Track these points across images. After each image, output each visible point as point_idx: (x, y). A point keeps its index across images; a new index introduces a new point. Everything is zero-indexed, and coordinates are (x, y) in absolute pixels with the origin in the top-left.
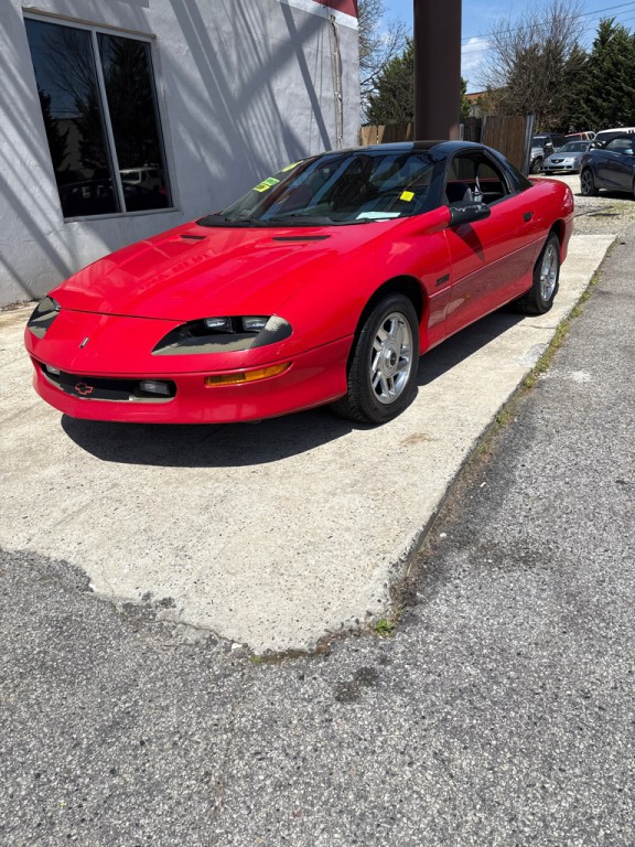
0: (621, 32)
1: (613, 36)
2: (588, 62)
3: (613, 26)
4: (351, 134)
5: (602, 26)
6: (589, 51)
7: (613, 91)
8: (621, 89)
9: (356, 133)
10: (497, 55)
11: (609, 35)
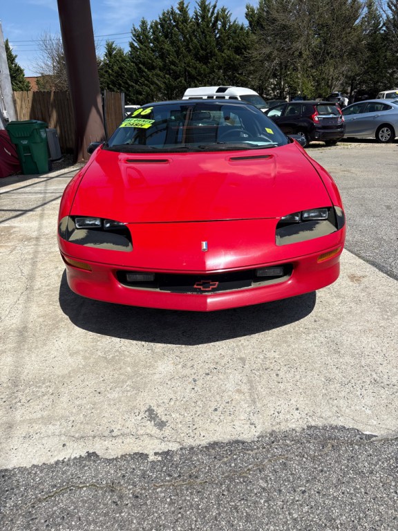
0: (120, 50)
1: (115, 52)
2: (103, 65)
3: (114, 46)
4: (8, 96)
5: (108, 45)
6: (102, 59)
7: (123, 84)
8: (127, 83)
9: (10, 96)
10: (45, 55)
11: (113, 51)
